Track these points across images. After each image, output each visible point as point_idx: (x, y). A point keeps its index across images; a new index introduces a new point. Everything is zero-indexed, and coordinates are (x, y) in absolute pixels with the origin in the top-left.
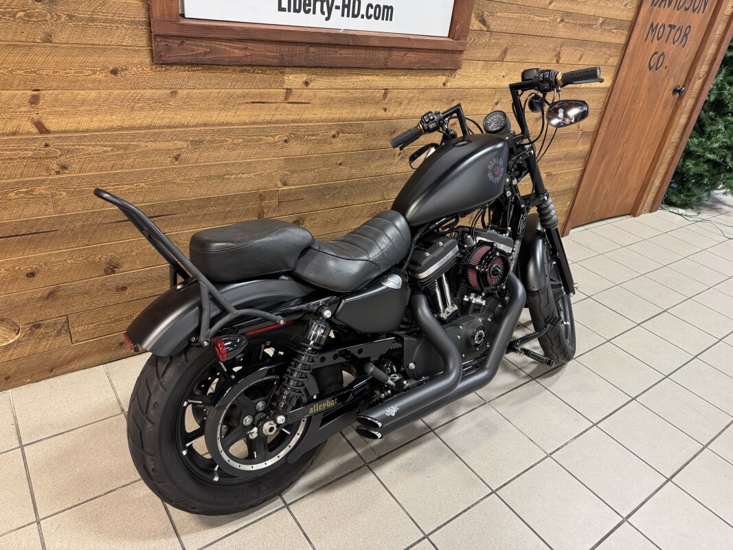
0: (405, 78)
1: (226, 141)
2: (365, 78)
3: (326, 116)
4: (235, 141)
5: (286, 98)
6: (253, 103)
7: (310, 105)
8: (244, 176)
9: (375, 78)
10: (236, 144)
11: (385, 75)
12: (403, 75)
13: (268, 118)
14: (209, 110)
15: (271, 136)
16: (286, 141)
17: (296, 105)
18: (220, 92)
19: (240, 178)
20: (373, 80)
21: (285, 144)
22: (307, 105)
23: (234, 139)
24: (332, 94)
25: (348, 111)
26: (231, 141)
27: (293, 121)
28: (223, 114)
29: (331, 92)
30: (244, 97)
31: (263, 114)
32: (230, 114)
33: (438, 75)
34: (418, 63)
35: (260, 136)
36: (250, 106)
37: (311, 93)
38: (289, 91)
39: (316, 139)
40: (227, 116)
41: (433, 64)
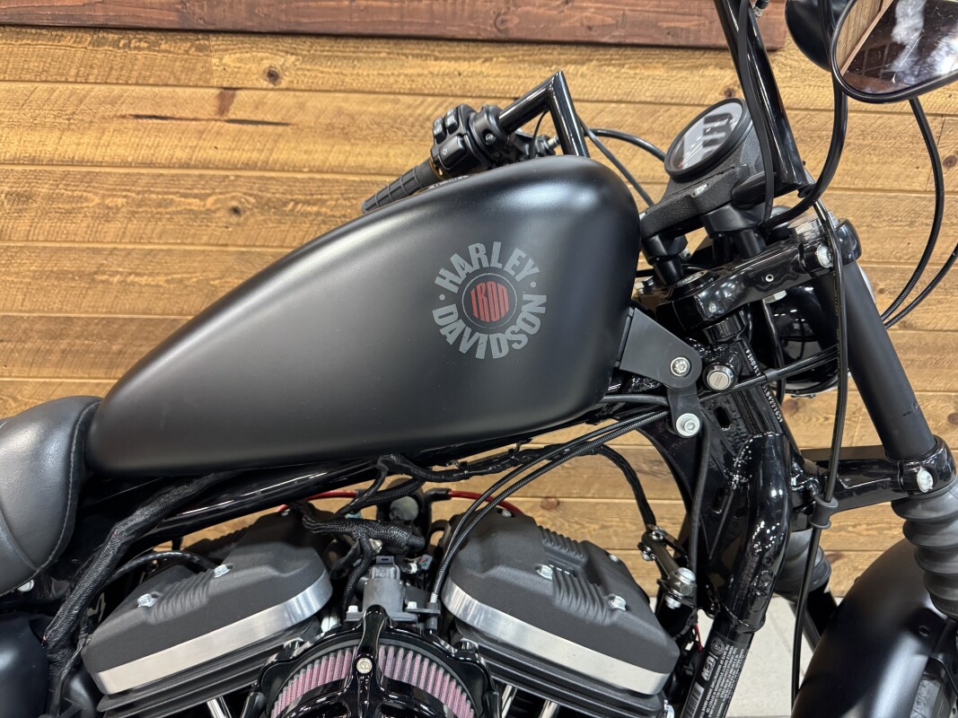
0: (584, 69)
1: (86, 199)
2: (446, 66)
3: (342, 158)
4: (108, 201)
5: (222, 110)
6: (138, 117)
7: (289, 129)
8: (143, 280)
9: (477, 66)
10: (108, 208)
11: (510, 60)
12: (575, 62)
13: (181, 155)
14: (33, 127)
15: (195, 196)
16: (236, 211)
17: (250, 128)
18: (53, 90)
19: (133, 284)
20: (473, 74)
21: (234, 219)
22: (280, 129)
23: (104, 197)
24: (352, 103)
25: (404, 149)
26: (97, 200)
27: (248, 166)
28: (70, 139)
29: (346, 100)
30: (113, 103)
31: (168, 146)
32: (85, 139)
33: (706, 66)
34: (616, 26)
35: (165, 193)
36: (131, 123)
37: (289, 99)
38: (227, 94)
39: (318, 214)
40: (78, 144)
41: (670, 31)
